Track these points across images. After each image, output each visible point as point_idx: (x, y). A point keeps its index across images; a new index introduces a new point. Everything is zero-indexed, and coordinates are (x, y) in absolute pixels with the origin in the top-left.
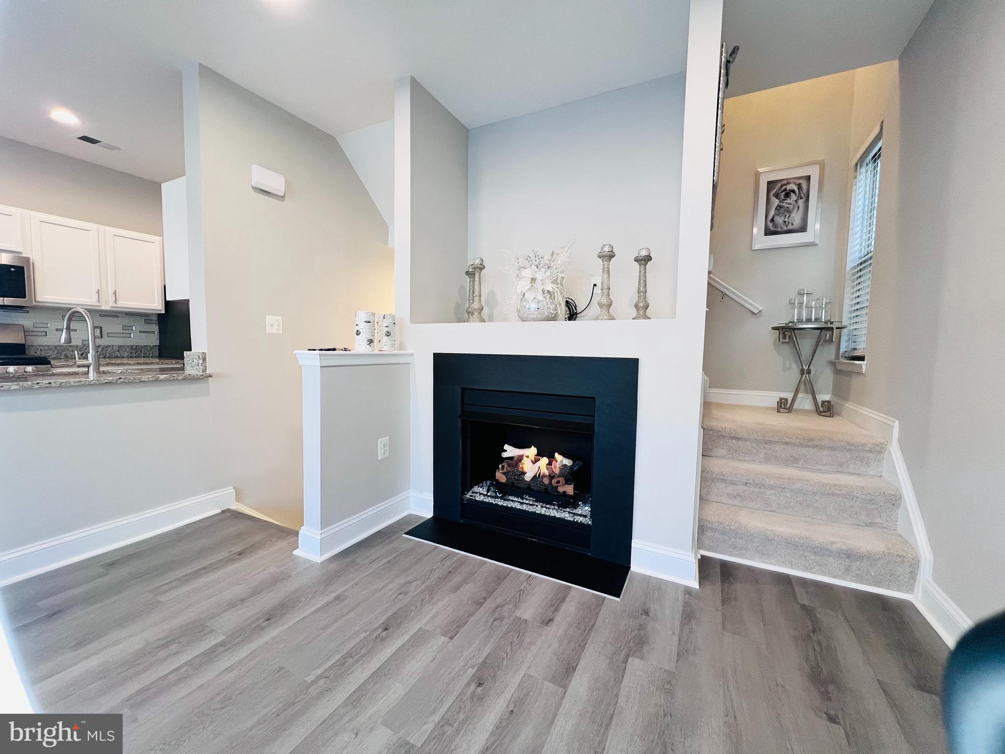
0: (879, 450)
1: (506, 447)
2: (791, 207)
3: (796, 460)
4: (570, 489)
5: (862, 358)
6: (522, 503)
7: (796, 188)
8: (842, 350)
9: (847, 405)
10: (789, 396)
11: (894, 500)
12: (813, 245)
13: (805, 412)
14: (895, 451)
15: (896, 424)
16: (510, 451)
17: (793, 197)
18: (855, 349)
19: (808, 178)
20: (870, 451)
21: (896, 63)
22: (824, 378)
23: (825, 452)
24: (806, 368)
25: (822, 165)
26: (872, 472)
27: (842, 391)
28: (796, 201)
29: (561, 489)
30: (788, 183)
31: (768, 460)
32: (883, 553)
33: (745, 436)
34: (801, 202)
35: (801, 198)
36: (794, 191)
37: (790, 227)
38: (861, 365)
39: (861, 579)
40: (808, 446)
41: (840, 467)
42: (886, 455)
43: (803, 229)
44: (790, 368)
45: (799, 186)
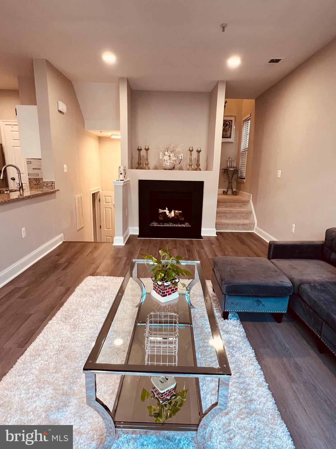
0: (248, 202)
1: (160, 210)
2: (227, 129)
3: (231, 206)
4: (183, 219)
5: (244, 179)
6: (169, 225)
7: (229, 124)
8: (239, 176)
9: (240, 192)
10: (226, 190)
11: (251, 212)
12: (232, 143)
13: (230, 195)
14: (251, 202)
15: (251, 195)
16: (161, 211)
17: (228, 126)
18: (242, 176)
19: (232, 121)
20: (246, 202)
21: (254, 100)
22: (234, 184)
23: (238, 204)
24: (230, 181)
25: (235, 117)
26: (247, 207)
27: (239, 188)
28: (229, 128)
29: (180, 219)
30: (227, 122)
31: (226, 207)
32: (249, 223)
33: (221, 201)
34: (230, 128)
35: (230, 127)
36: (228, 124)
37: (227, 136)
38: (244, 181)
39: (245, 230)
40: (234, 202)
41: (241, 207)
42: (249, 203)
43: (230, 137)
44: (226, 181)
45: (229, 123)
